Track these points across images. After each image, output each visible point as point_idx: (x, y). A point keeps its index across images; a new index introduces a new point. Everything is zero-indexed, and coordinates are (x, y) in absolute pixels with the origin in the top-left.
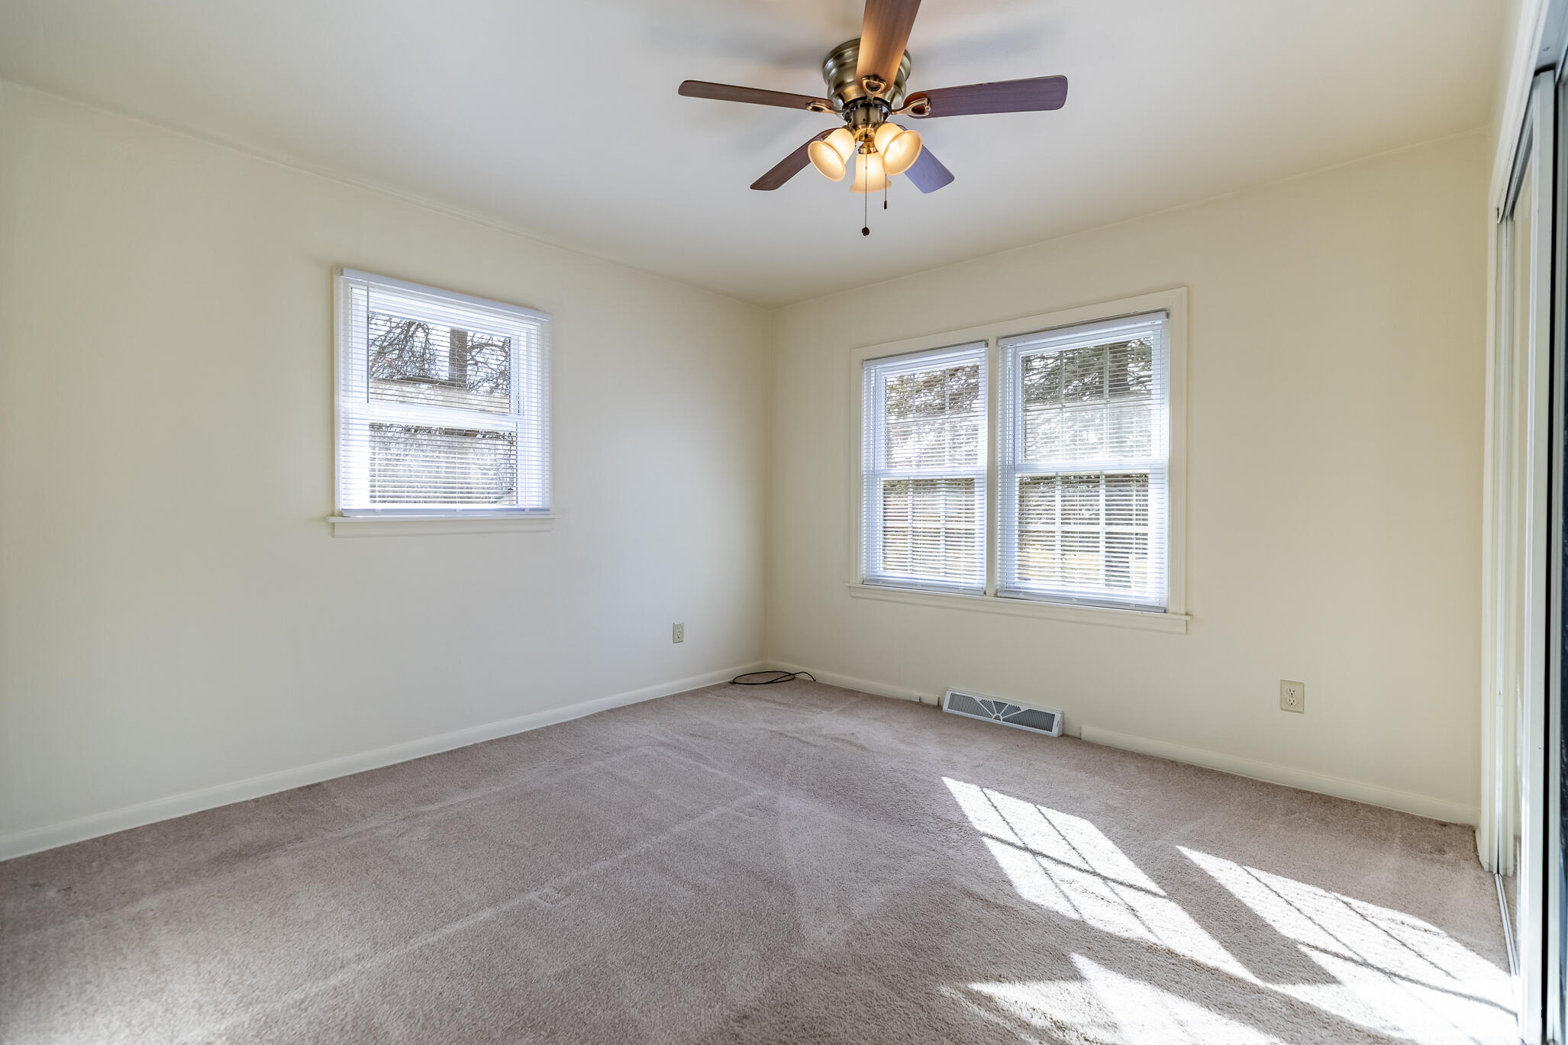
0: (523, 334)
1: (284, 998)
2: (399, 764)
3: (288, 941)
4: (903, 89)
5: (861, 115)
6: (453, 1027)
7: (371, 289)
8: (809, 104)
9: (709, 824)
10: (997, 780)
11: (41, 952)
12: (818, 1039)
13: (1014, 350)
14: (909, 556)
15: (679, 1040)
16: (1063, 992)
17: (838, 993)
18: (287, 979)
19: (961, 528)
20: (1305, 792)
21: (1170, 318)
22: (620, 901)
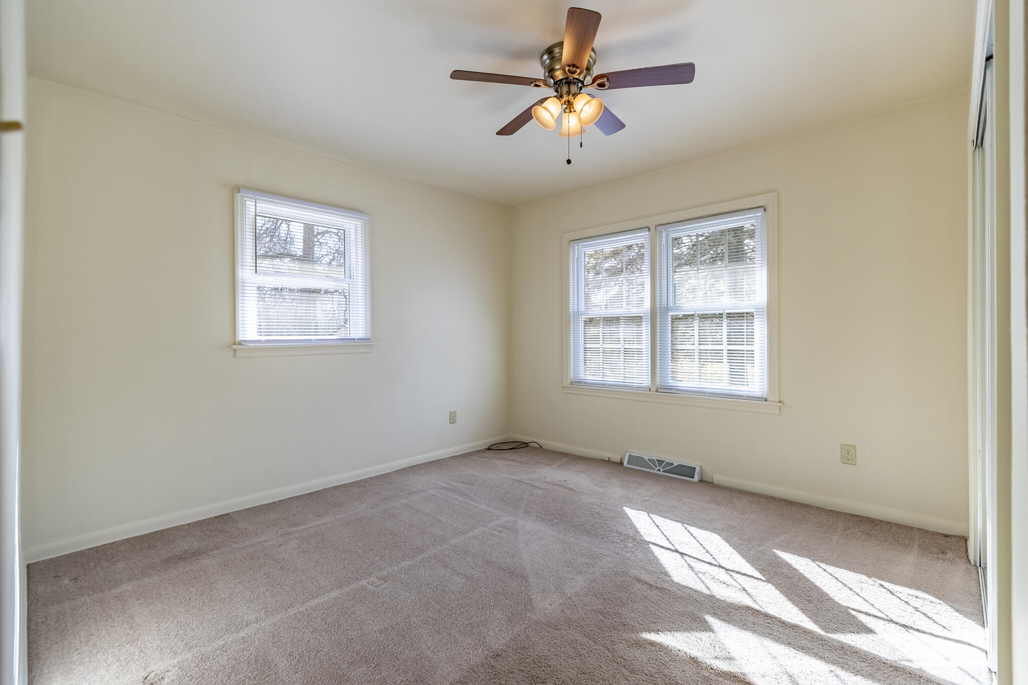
0: (353, 228)
1: (212, 644)
2: (277, 501)
3: (213, 610)
4: (591, 72)
5: (565, 89)
6: (317, 661)
7: (257, 201)
8: (532, 83)
9: (474, 538)
10: (658, 509)
11: (62, 617)
12: (543, 668)
13: (666, 233)
14: (601, 366)
15: (457, 669)
16: (698, 640)
17: (556, 641)
18: (213, 632)
19: (634, 348)
20: (857, 516)
21: (767, 212)
22: (419, 585)
